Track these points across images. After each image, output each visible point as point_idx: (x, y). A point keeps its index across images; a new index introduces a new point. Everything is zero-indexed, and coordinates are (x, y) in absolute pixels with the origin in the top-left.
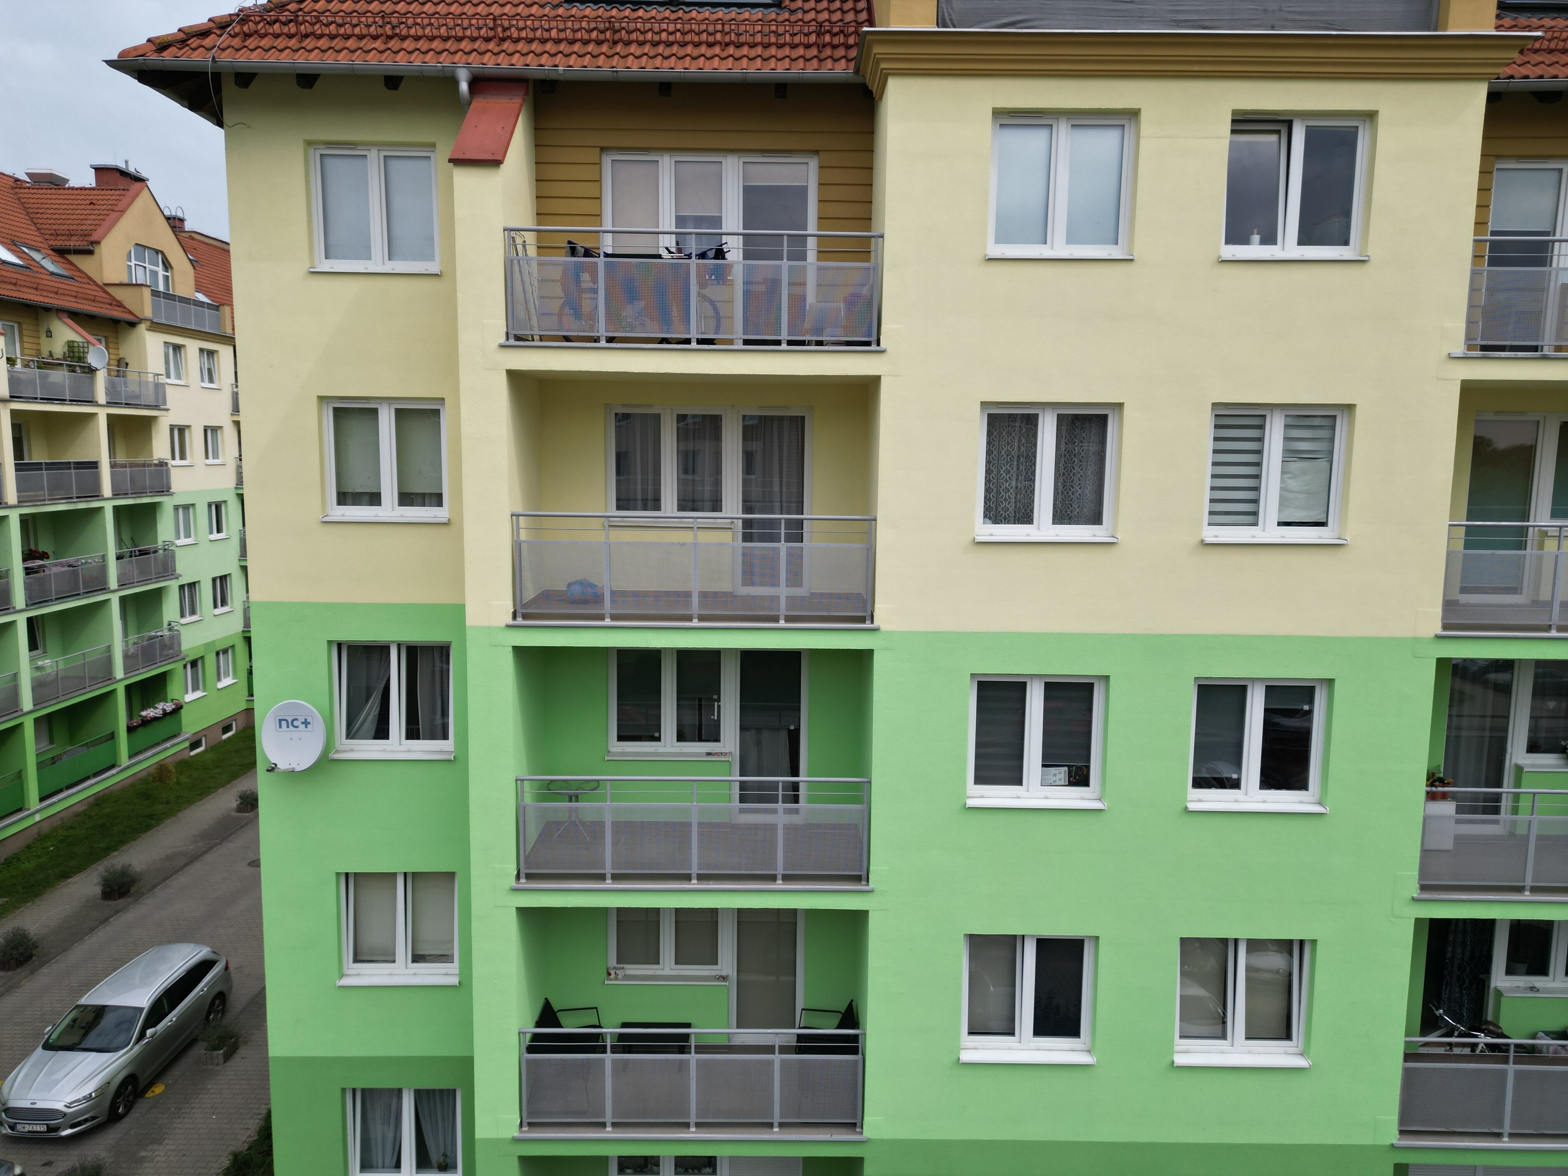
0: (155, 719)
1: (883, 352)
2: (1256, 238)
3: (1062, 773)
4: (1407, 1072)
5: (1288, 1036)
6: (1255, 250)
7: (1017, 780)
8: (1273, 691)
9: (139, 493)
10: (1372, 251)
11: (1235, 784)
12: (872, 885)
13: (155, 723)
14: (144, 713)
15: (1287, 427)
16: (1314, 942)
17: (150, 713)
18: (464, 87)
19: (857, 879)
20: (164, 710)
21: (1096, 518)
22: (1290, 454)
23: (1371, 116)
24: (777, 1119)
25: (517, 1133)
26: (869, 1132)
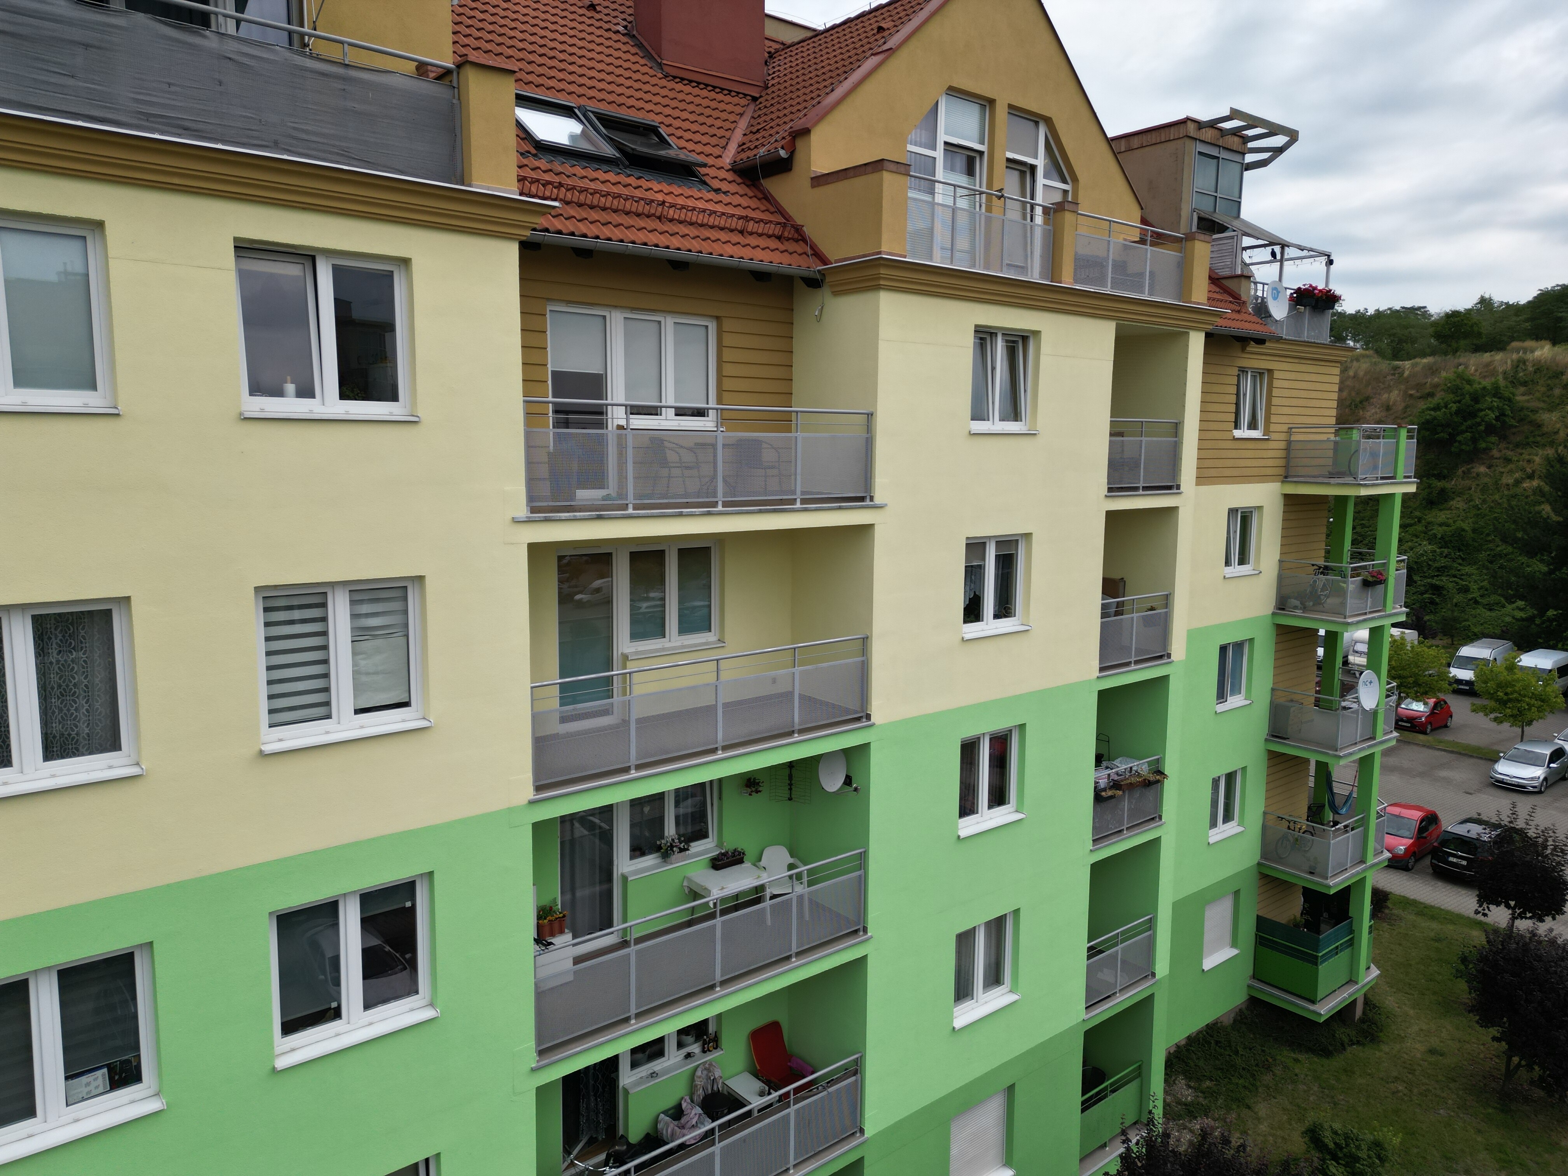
2: (289, 389)
3: (99, 1078)
6: (294, 406)
7: (28, 1111)
8: (369, 901)
10: (424, 410)
11: (334, 1015)
15: (353, 602)
16: (439, 1155)
22: (360, 632)
23: (405, 262)
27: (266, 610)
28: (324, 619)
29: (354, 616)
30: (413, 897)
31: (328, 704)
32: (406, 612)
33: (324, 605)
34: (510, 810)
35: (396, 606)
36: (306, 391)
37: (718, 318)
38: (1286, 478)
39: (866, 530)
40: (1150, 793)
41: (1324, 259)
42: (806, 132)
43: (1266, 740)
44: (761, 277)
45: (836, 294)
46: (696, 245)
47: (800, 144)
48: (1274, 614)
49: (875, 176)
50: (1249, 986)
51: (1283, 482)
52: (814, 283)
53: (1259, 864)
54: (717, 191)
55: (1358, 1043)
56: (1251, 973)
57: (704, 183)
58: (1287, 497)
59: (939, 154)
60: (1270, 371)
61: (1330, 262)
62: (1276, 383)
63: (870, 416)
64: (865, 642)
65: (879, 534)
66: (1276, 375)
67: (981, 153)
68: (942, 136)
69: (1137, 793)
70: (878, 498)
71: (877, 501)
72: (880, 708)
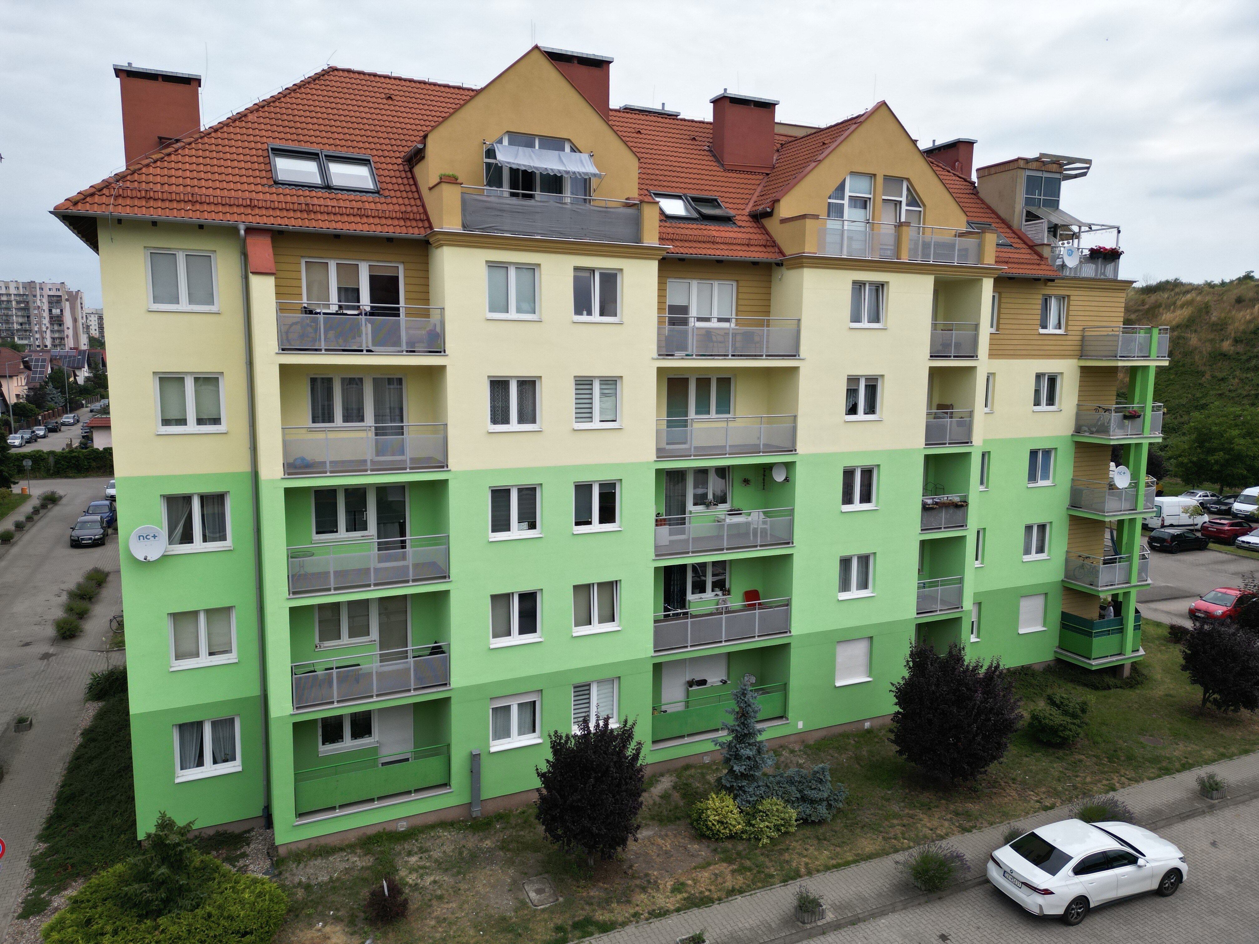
1: (447, 355)
2: (585, 313)
3: (525, 524)
4: (655, 627)
5: (614, 621)
6: (585, 318)
7: (508, 529)
8: (602, 486)
10: (625, 320)
11: (590, 523)
12: (451, 579)
15: (601, 385)
16: (620, 580)
18: (242, 232)
19: (445, 577)
21: (534, 421)
22: (603, 395)
23: (621, 270)
24: (413, 687)
25: (292, 712)
26: (453, 685)
27: (576, 384)
28: (591, 389)
29: (601, 389)
30: (615, 489)
31: (591, 418)
32: (616, 389)
33: (592, 384)
34: (648, 463)
35: (613, 387)
36: (590, 313)
37: (737, 281)
38: (1081, 357)
39: (795, 369)
40: (960, 512)
41: (1115, 230)
42: (778, 201)
43: (1068, 508)
44: (755, 264)
45: (788, 269)
46: (727, 253)
47: (776, 205)
48: (1072, 435)
49: (803, 221)
50: (1055, 652)
51: (1079, 359)
52: (779, 265)
53: (1063, 581)
54: (740, 227)
55: (1121, 687)
56: (1057, 645)
57: (735, 223)
58: (1082, 368)
59: (846, 202)
60: (1069, 296)
61: (1119, 232)
62: (1072, 303)
63: (799, 320)
64: (795, 417)
65: (802, 372)
66: (1072, 298)
67: (870, 199)
68: (847, 194)
69: (951, 511)
70: (802, 355)
71: (801, 357)
72: (802, 447)
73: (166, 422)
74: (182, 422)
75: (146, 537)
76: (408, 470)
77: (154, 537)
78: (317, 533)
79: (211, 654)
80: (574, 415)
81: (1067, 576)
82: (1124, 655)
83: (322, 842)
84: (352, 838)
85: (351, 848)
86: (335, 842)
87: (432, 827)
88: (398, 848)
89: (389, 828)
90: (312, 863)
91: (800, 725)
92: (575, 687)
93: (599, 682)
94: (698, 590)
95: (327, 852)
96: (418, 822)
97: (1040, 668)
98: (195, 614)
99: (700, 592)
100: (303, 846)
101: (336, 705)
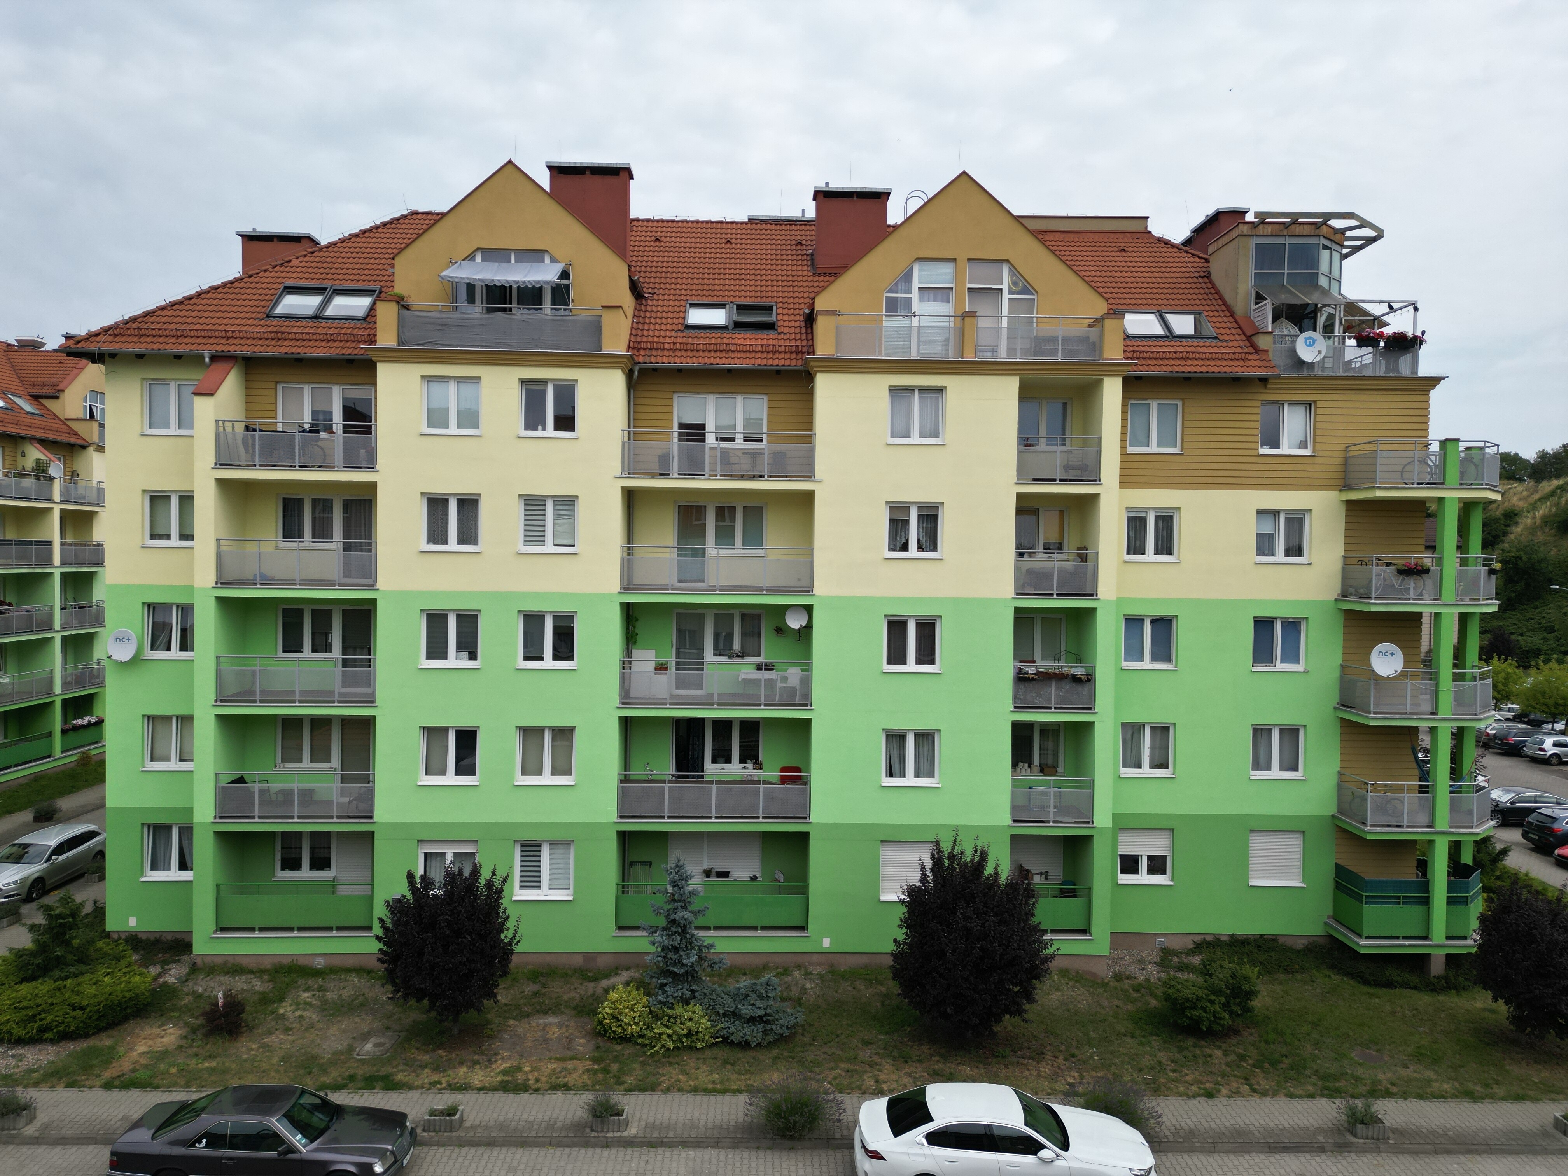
0: (82, 727)
1: (377, 471)
3: (465, 655)
4: (621, 787)
5: (570, 773)
6: (539, 433)
7: (445, 658)
8: (556, 618)
9: (81, 565)
10: (584, 435)
11: (542, 659)
12: (377, 704)
13: (82, 730)
14: (74, 722)
15: (555, 505)
16: (575, 727)
17: (79, 722)
18: (207, 360)
19: (372, 701)
20: (89, 721)
21: (475, 542)
22: (557, 516)
23: (577, 381)
24: (335, 814)
25: (213, 820)
26: (376, 818)
27: (525, 504)
28: (544, 510)
29: (554, 510)
30: (573, 623)
31: (543, 541)
32: (573, 510)
33: (544, 504)
35: (570, 507)
36: (542, 428)
37: (767, 394)
38: (1345, 487)
39: (812, 492)
40: (1084, 690)
41: (1411, 308)
43: (1335, 708)
44: (777, 373)
48: (1336, 600)
50: (1326, 923)
51: (1340, 491)
52: (809, 372)
53: (1333, 816)
54: (780, 333)
56: (1331, 913)
57: (776, 330)
58: (1349, 503)
59: (914, 295)
60: (1315, 402)
61: (1416, 309)
62: (1319, 411)
63: (815, 435)
64: (812, 551)
65: (817, 493)
66: (1319, 404)
67: (952, 289)
68: (916, 284)
69: (1067, 686)
70: (818, 476)
71: (817, 477)
72: (820, 588)
73: (153, 537)
74: (168, 537)
75: (122, 640)
76: (337, 587)
77: (128, 640)
78: (284, 651)
79: (181, 760)
80: (522, 538)
81: (1340, 811)
82: (1431, 940)
83: (239, 960)
84: (267, 964)
85: (259, 972)
86: (245, 962)
87: (348, 970)
88: (301, 982)
89: (302, 961)
90: (218, 978)
91: (826, 943)
92: (522, 846)
93: (553, 844)
94: (723, 759)
95: (236, 971)
96: (336, 962)
97: (1299, 945)
98: (167, 719)
99: (726, 763)
100: (218, 961)
101: (257, 820)
